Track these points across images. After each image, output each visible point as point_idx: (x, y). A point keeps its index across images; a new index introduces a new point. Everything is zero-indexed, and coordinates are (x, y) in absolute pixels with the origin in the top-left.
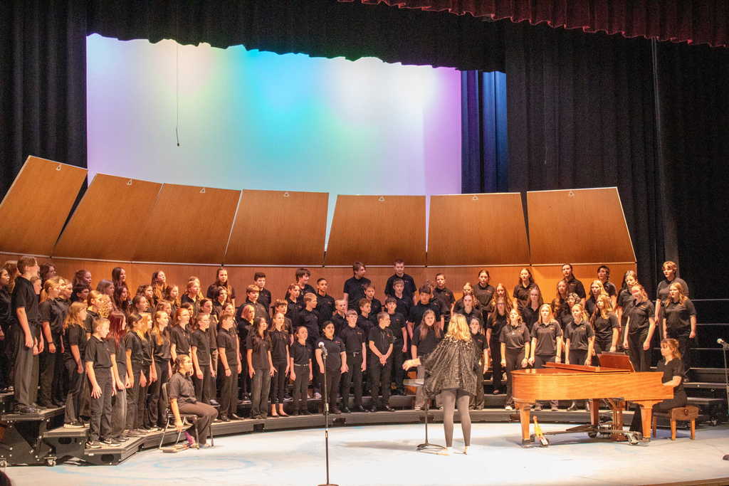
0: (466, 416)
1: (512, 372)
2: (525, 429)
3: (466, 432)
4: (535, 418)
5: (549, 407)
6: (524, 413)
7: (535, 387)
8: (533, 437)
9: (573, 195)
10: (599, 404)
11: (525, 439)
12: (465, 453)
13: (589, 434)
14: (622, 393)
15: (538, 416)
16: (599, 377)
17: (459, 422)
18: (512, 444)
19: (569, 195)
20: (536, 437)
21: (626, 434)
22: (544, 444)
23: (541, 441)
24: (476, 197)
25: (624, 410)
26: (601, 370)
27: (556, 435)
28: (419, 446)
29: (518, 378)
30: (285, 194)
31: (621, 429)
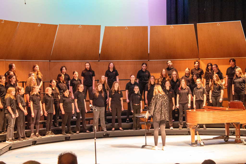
0: (164, 132)
1: (186, 111)
2: (193, 138)
3: (163, 140)
4: (197, 132)
6: (192, 130)
7: (196, 118)
8: (196, 141)
11: (193, 143)
12: (163, 150)
13: (225, 140)
14: (239, 120)
15: (199, 132)
16: (228, 113)
17: (160, 135)
18: (187, 145)
19: (218, 25)
20: (198, 142)
21: (241, 139)
22: (202, 145)
23: (200, 143)
24: (172, 27)
25: (240, 128)
26: (229, 109)
27: (208, 140)
28: (142, 146)
29: (188, 113)
30: (80, 26)
31: (239, 137)
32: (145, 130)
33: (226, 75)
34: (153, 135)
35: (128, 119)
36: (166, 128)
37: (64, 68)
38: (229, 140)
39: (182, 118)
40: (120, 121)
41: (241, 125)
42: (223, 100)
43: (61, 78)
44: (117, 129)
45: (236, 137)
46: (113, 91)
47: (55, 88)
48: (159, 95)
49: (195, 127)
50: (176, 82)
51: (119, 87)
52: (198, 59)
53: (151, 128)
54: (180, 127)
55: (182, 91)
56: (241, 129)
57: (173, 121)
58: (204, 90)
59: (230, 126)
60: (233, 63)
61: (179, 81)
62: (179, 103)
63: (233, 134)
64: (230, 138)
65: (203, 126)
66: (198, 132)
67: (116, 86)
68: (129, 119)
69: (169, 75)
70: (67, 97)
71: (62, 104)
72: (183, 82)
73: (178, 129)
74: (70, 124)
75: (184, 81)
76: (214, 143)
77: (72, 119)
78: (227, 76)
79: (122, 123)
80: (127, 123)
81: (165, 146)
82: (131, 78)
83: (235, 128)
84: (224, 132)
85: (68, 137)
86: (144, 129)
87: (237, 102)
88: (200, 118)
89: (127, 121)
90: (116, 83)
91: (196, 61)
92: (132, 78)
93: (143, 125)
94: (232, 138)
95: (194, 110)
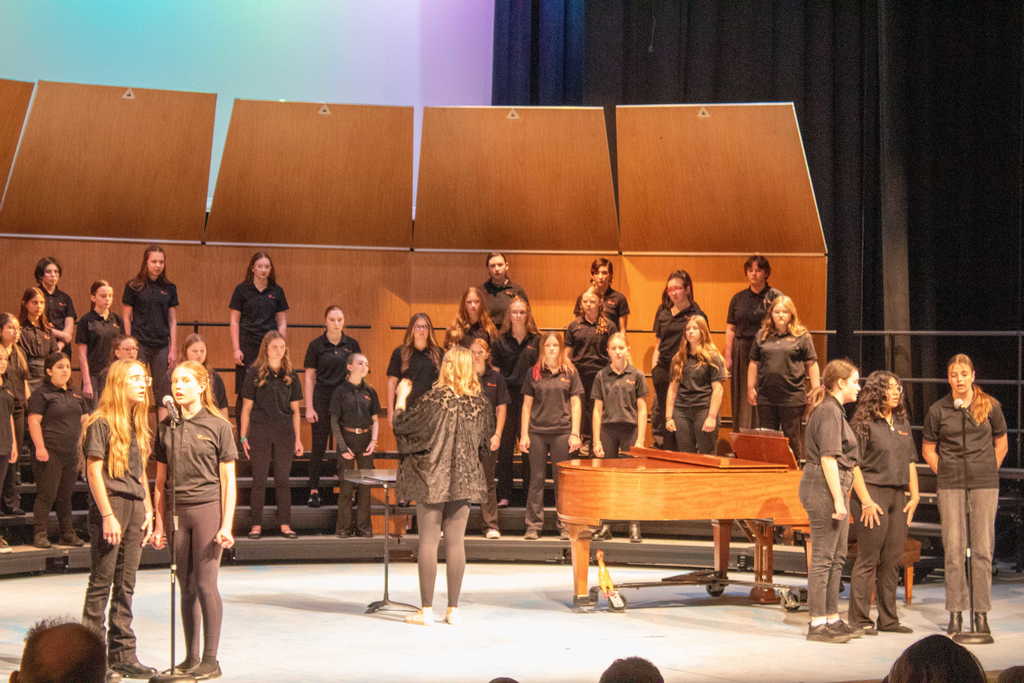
0: (458, 551)
1: (560, 464)
2: (581, 576)
3: (454, 581)
4: (599, 555)
5: (626, 534)
6: (580, 544)
7: (599, 495)
8: (594, 591)
9: (707, 115)
10: (730, 529)
11: (579, 596)
12: (446, 621)
13: (710, 587)
14: (770, 510)
15: (607, 553)
16: (728, 479)
18: (555, 604)
19: (700, 115)
20: (600, 594)
21: (776, 589)
22: (616, 606)
23: (609, 600)
24: (515, 113)
25: (775, 542)
26: (731, 463)
27: (641, 589)
28: (370, 606)
29: (569, 476)
30: (127, 93)
31: (769, 580)
32: (383, 537)
33: (729, 322)
34: (415, 561)
35: (316, 492)
36: (469, 532)
37: (52, 267)
38: (729, 589)
39: (541, 493)
40: (285, 495)
41: (780, 529)
42: (719, 426)
43: (31, 306)
44: (272, 530)
45: (756, 579)
46: (262, 374)
47: (13, 347)
48: (448, 394)
49: (593, 531)
50: (525, 343)
51: (288, 358)
52: (617, 252)
53: (409, 532)
54: (529, 528)
55: (545, 385)
56: (776, 548)
57: (504, 506)
58: (638, 380)
59: (734, 533)
60: (759, 274)
61: (534, 338)
62: (529, 433)
63: (747, 564)
64: (733, 582)
65: (629, 529)
66: (602, 553)
67: (276, 352)
68: (320, 489)
69: (493, 314)
70: (61, 390)
71: (40, 417)
72: (552, 348)
73: (521, 539)
74: (70, 502)
75: (556, 341)
76: (666, 598)
77: (78, 483)
78: (730, 326)
79: (293, 507)
80: (311, 505)
81: (456, 606)
82: (328, 320)
83: (753, 540)
84: (708, 555)
85: (58, 559)
86: (382, 534)
87: (766, 433)
88: (612, 495)
89: (311, 500)
90: (275, 337)
91: (598, 258)
92: (333, 320)
93: (377, 517)
94: (741, 580)
95: (596, 463)
